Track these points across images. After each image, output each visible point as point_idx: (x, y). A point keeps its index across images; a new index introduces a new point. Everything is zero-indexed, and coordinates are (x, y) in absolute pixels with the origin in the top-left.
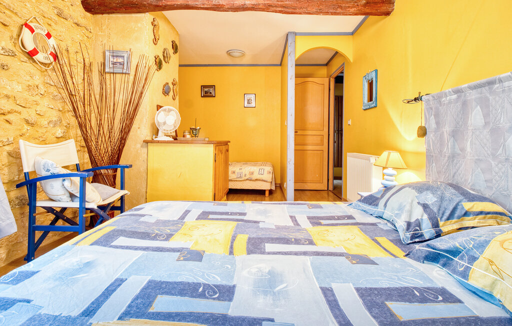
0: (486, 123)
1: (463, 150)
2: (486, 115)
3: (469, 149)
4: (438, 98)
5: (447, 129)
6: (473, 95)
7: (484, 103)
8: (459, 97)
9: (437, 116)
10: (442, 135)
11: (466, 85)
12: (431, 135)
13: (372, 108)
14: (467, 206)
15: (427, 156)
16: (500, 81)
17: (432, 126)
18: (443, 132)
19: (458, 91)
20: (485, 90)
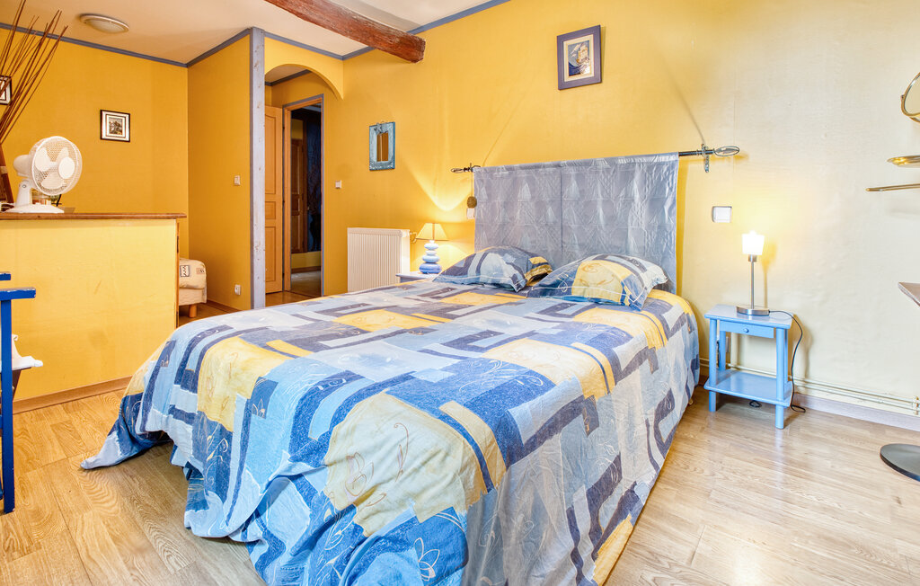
0: (533, 198)
1: (512, 218)
2: (532, 191)
3: (518, 217)
4: (490, 171)
5: (499, 200)
6: (523, 174)
7: (531, 181)
8: (510, 174)
9: (488, 188)
10: (494, 205)
11: (518, 165)
12: (481, 206)
13: (387, 169)
14: (533, 260)
15: (477, 226)
16: (544, 167)
17: (482, 196)
18: (495, 203)
19: (510, 169)
20: (532, 171)
